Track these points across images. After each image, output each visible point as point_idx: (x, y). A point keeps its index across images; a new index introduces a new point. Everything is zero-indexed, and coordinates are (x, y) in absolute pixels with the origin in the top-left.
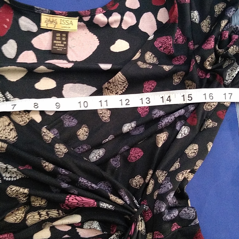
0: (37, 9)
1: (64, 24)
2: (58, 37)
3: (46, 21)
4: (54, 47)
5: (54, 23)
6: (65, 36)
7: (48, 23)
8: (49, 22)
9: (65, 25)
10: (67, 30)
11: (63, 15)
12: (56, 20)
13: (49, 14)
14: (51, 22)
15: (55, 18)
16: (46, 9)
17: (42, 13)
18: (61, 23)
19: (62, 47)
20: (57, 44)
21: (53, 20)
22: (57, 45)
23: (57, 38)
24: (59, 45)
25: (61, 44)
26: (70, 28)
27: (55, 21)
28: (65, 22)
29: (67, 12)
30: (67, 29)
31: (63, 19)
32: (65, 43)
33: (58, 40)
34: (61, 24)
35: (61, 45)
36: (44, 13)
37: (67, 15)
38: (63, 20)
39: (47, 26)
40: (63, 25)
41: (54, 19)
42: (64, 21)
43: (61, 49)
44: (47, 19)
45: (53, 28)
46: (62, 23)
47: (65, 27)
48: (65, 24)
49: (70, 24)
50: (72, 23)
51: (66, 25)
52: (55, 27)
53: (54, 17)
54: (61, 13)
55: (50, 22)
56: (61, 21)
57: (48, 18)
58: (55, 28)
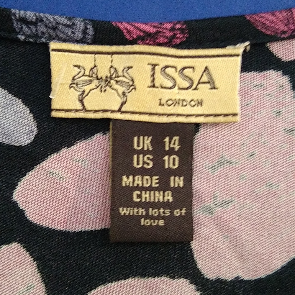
0: (24, 21)
1: (170, 84)
2: (139, 152)
3: (73, 79)
4: (124, 211)
5: (116, 86)
6: (177, 147)
7: (87, 88)
8: (93, 86)
9: (175, 94)
10: (188, 116)
11: (162, 40)
12: (130, 68)
13: (88, 44)
14: (103, 84)
15: (120, 62)
16: (70, 19)
17: (51, 38)
18: (153, 81)
19: (165, 205)
20: (138, 192)
21: (113, 70)
22: (139, 196)
23: (138, 162)
24: (146, 196)
25: (155, 189)
26: (200, 103)
27: (120, 73)
28: (176, 75)
29: (178, 22)
30: (188, 110)
31: (163, 61)
32: (178, 182)
33: (143, 172)
34: (154, 86)
35: (159, 196)
36: (64, 41)
37: (180, 37)
38: (162, 65)
39: (83, 105)
40: (166, 95)
41: (115, 65)
42: (168, 70)
43: (159, 217)
44: (77, 70)
45: (113, 111)
46: (160, 79)
47: (176, 103)
48: (174, 86)
49: (200, 85)
50: (210, 75)
51: (179, 89)
52: (123, 104)
53: (115, 56)
54: (152, 30)
55: (95, 83)
56: (153, 75)
57: (87, 61)
58: (123, 109)
